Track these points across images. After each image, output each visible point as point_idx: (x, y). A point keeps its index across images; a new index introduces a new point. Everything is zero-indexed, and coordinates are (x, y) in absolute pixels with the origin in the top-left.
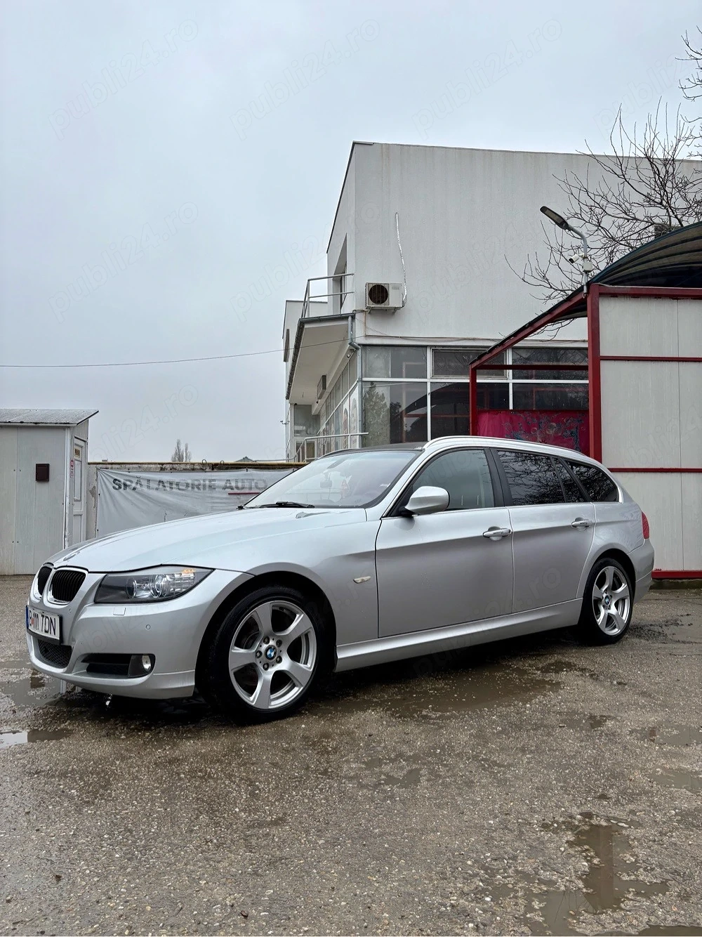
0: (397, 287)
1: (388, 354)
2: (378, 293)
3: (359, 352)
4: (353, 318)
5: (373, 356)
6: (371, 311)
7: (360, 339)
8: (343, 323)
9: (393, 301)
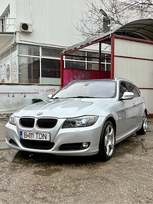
0: (31, 25)
1: (27, 47)
2: (25, 26)
3: (17, 46)
4: (16, 34)
5: (22, 47)
6: (22, 32)
7: (18, 41)
8: (12, 35)
9: (30, 30)
